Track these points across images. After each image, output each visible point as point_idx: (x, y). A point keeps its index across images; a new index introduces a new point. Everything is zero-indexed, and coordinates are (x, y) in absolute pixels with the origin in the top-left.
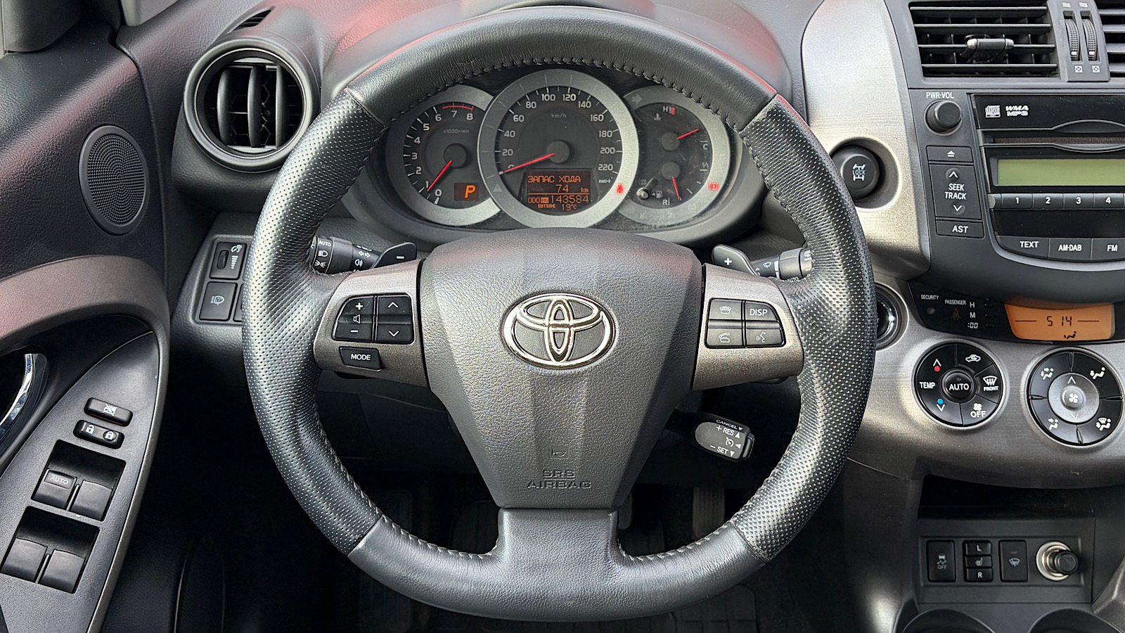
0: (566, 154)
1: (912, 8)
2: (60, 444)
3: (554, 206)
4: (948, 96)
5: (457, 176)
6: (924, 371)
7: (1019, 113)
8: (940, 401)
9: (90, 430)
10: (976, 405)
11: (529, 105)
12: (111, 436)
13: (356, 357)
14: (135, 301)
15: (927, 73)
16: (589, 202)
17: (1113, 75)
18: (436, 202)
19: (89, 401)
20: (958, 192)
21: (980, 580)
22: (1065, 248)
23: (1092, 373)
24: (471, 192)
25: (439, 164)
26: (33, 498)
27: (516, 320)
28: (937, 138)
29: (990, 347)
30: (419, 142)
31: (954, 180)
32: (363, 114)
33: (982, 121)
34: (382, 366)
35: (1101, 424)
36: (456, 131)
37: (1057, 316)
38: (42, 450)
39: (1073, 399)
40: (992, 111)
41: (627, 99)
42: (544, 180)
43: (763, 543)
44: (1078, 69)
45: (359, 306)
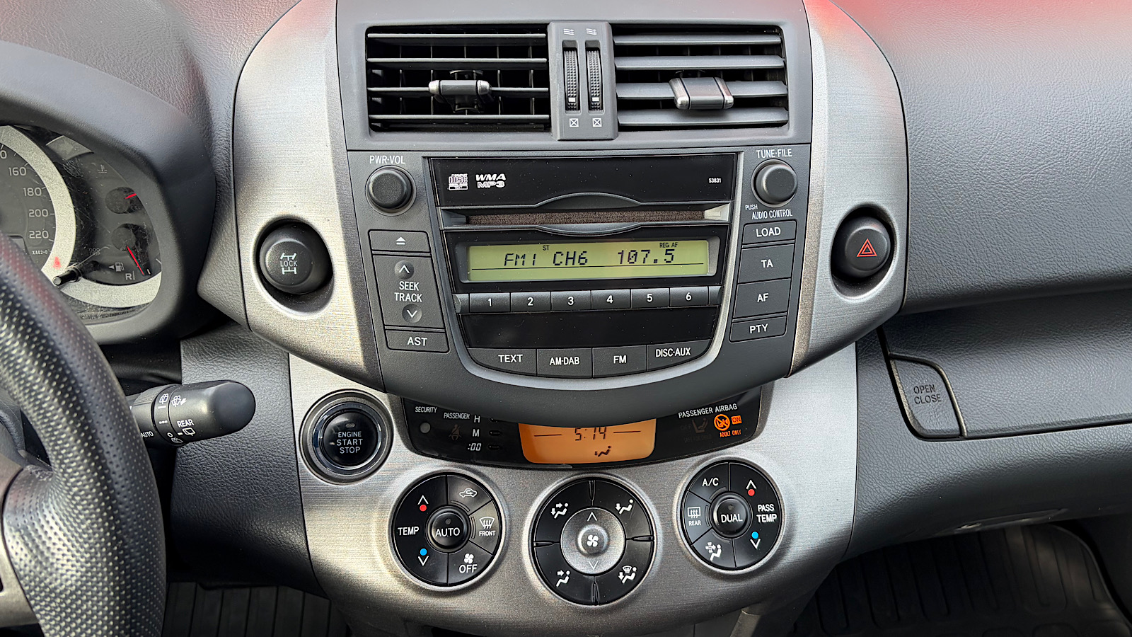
1: (369, 35)
4: (399, 160)
6: (405, 512)
7: (493, 184)
8: (422, 552)
15: (377, 127)
20: (411, 293)
22: (558, 362)
23: (618, 507)
28: (383, 220)
31: (406, 277)
33: (445, 196)
35: (624, 574)
39: (593, 541)
40: (458, 182)
44: (574, 120)
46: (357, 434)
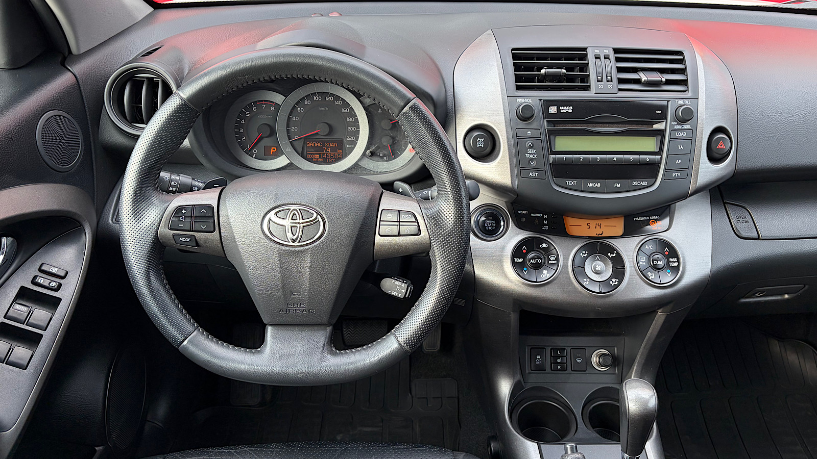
0: (327, 130)
1: (513, 52)
2: (22, 288)
3: (322, 160)
4: (529, 101)
5: (266, 142)
6: (517, 252)
7: (567, 110)
8: (525, 269)
9: (41, 281)
10: (544, 271)
11: (306, 102)
12: (53, 284)
13: (182, 239)
14: (70, 209)
15: (518, 88)
16: (342, 157)
17: (620, 90)
18: (254, 157)
19: (42, 265)
20: (532, 154)
21: (559, 370)
22: (591, 185)
23: (609, 254)
24: (274, 151)
25: (255, 135)
26: (4, 317)
27: (270, 220)
28: (522, 124)
29: (553, 239)
30: (244, 122)
31: (531, 147)
32: (185, 105)
33: (546, 114)
34: (197, 244)
35: (613, 282)
36: (265, 117)
37: (593, 223)
38: (12, 291)
39: (598, 268)
40: (553, 109)
41: (362, 100)
42: (316, 145)
43: (408, 342)
44: (601, 86)
45: (184, 211)
46: (494, 222)
